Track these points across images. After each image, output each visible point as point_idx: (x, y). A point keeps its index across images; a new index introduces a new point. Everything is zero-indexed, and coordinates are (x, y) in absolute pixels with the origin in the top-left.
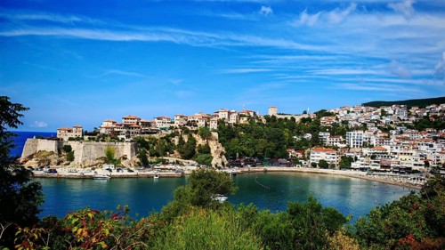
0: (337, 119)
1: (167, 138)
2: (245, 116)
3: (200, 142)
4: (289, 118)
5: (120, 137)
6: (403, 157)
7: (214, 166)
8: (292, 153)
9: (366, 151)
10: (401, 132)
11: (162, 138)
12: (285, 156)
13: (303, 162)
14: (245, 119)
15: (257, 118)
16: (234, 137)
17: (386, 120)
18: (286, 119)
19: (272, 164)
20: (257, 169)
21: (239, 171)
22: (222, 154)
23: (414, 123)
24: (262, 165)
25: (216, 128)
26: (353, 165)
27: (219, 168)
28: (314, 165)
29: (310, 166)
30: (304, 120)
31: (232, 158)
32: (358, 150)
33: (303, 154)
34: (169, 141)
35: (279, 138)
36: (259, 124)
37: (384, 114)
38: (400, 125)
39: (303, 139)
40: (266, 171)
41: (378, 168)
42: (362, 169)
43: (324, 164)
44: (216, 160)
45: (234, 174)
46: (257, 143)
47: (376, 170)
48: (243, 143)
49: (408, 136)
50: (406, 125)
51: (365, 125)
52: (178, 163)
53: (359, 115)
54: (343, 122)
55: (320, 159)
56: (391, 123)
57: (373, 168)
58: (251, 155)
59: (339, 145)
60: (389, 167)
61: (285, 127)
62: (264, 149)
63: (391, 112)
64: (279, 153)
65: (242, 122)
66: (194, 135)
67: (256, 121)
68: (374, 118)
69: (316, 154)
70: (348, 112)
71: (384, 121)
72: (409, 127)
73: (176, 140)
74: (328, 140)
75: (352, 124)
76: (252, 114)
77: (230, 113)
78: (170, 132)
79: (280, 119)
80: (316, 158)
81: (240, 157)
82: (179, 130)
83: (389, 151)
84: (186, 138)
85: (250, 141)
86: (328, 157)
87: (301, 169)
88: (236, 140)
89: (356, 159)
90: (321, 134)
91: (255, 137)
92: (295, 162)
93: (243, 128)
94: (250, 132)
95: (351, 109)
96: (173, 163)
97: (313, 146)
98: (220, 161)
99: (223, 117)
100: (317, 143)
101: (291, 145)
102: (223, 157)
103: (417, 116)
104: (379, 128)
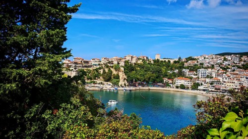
0: (198, 62)
1: (97, 70)
2: (141, 59)
3: (114, 72)
4: (167, 60)
5: (71, 69)
6: (229, 84)
7: (120, 86)
8: (165, 80)
9: (208, 80)
10: (234, 70)
11: (94, 70)
12: (162, 81)
13: (171, 85)
14: (141, 60)
15: (148, 60)
16: (133, 70)
17: (226, 63)
18: (165, 61)
19: (154, 86)
20: (144, 88)
21: (134, 89)
22: (125, 79)
23: (243, 65)
24: (148, 86)
25: (123, 65)
26: (199, 88)
27: (123, 87)
28: (177, 87)
29: (175, 87)
30: (175, 62)
31: (131, 82)
32: (203, 79)
33: (173, 81)
34: (97, 72)
35: (159, 71)
36: (149, 64)
37: (225, 59)
38: (234, 66)
39: (174, 73)
40: (149, 89)
41: (213, 90)
42: (204, 90)
43: (183, 87)
44: (121, 82)
45: (131, 90)
46: (146, 74)
47: (212, 91)
48: (138, 74)
49: (238, 72)
50: (237, 66)
51: (213, 65)
52: (102, 83)
53: (211, 60)
54: (201, 64)
55: (181, 84)
56: (229, 65)
57: (210, 90)
58: (142, 80)
59: (193, 76)
60: (220, 89)
61: (164, 66)
62: (150, 78)
63: (230, 59)
64: (158, 80)
65: (139, 62)
66: (111, 69)
67: (148, 62)
68: (218, 62)
69: (179, 81)
70: (205, 58)
71: (224, 64)
72: (239, 67)
73: (101, 71)
74: (187, 73)
75: (205, 65)
76: (145, 58)
77: (132, 57)
78: (98, 67)
79: (162, 61)
80: (179, 83)
81: (136, 81)
82: (104, 66)
83: (221, 81)
84: (107, 70)
85: (142, 73)
86: (186, 82)
87: (170, 89)
88: (134, 72)
89: (202, 84)
90: (184, 70)
91: (145, 71)
92: (167, 85)
93: (139, 65)
94: (143, 68)
95: (207, 57)
96: (99, 84)
97: (179, 76)
98: (123, 83)
99: (128, 59)
100: (181, 75)
101: (166, 76)
102: (125, 81)
103: (245, 61)
104: (221, 68)
